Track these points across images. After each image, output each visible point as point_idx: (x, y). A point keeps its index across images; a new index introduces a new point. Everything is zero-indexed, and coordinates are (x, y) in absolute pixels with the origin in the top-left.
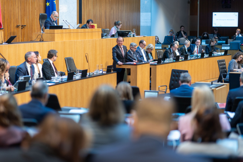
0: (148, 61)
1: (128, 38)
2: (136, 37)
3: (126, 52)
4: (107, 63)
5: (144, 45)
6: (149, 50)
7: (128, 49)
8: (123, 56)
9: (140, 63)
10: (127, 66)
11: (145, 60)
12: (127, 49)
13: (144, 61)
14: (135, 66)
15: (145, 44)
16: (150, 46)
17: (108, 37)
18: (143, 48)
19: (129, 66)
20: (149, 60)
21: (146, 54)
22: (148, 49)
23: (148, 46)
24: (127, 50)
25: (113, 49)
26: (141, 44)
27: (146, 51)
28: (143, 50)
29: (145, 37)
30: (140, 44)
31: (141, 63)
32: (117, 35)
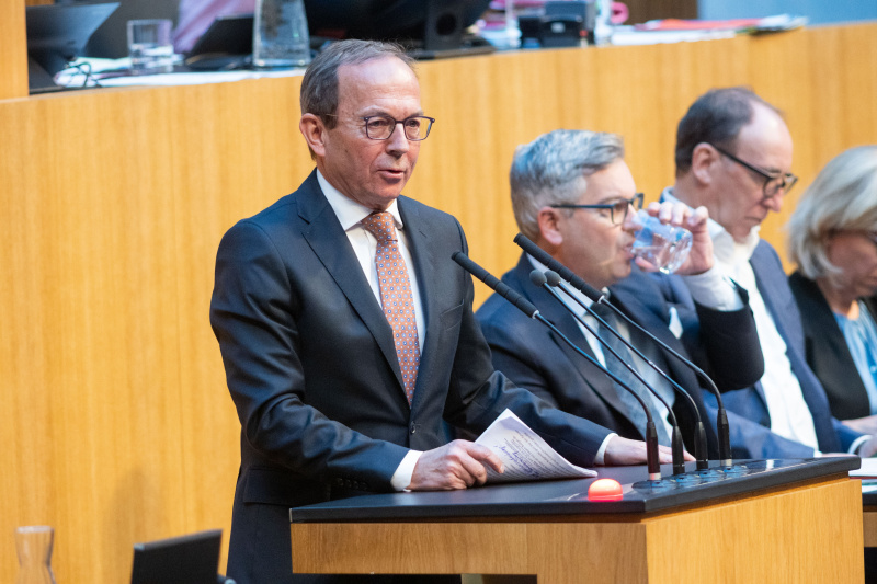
0: (831, 439)
1: (476, 65)
2: (628, 37)
3: (446, 298)
4: (132, 492)
5: (763, 176)
6: (841, 249)
7: (495, 251)
8: (408, 374)
9: (691, 482)
10: (473, 529)
11: (779, 427)
12: (475, 256)
13: (773, 447)
14: (612, 529)
15: (769, 162)
16: (854, 187)
17: (140, 69)
18: (737, 229)
19: (516, 531)
20: (853, 425)
21: (793, 316)
22: (829, 235)
23: (822, 185)
24: (468, 269)
25: (239, 249)
26: (708, 166)
27: (799, 283)
28: (743, 253)
29: (769, 43)
30: (684, 162)
31: (714, 478)
32: (300, 31)
